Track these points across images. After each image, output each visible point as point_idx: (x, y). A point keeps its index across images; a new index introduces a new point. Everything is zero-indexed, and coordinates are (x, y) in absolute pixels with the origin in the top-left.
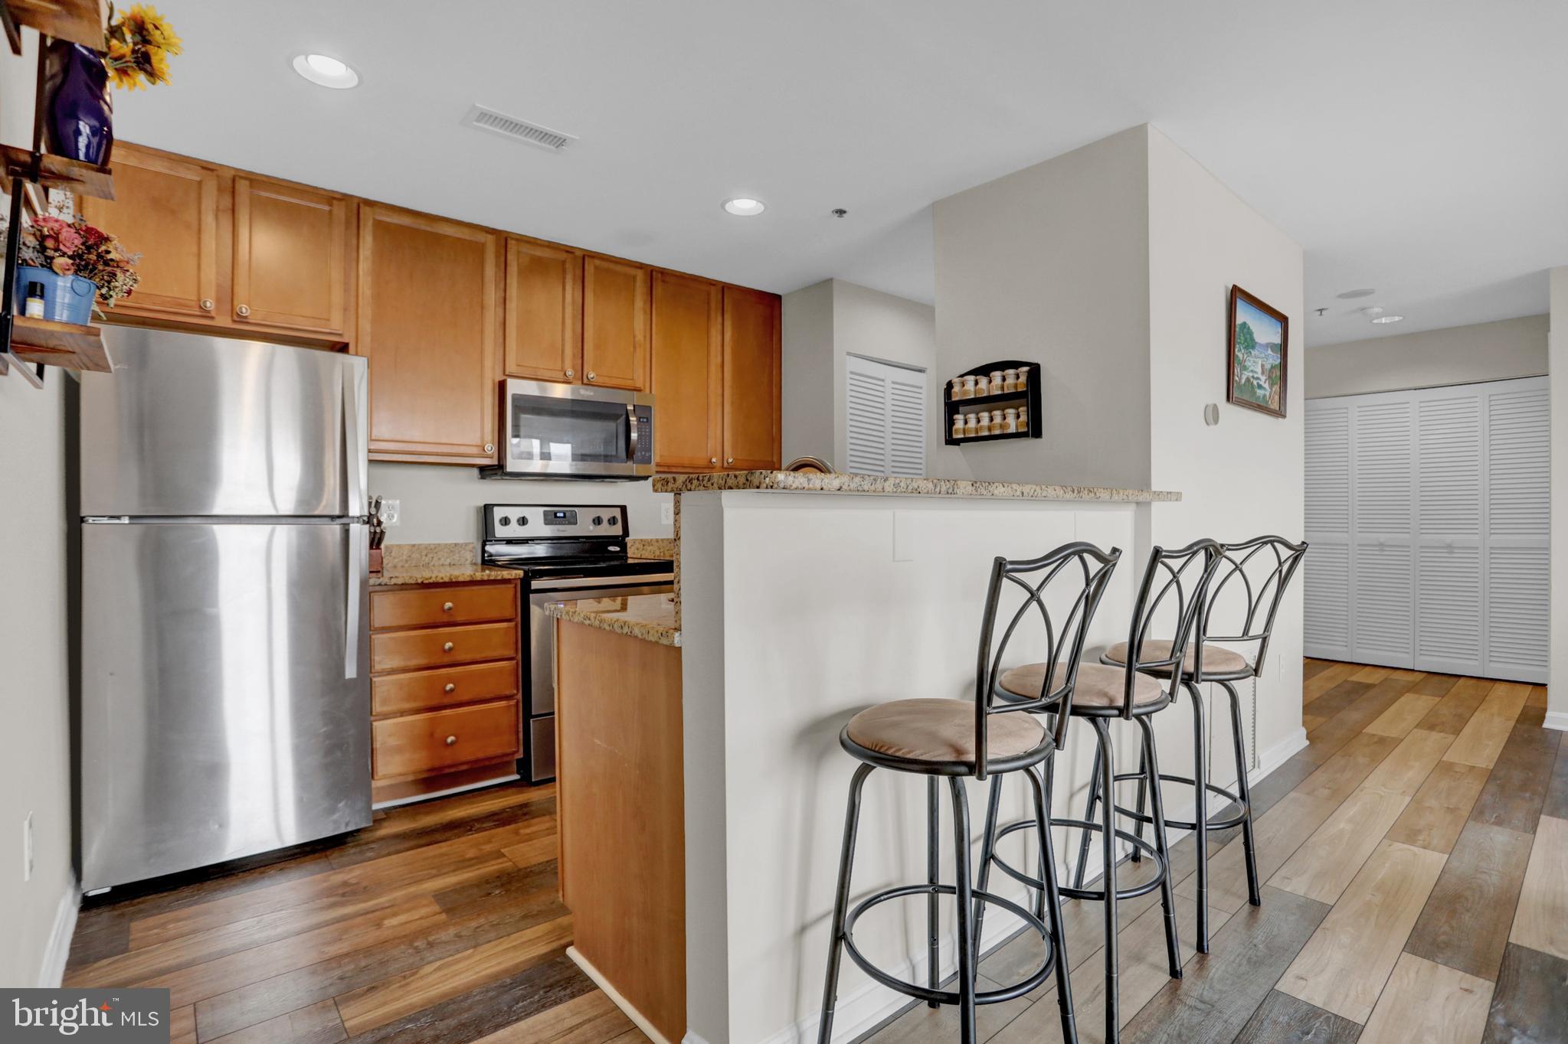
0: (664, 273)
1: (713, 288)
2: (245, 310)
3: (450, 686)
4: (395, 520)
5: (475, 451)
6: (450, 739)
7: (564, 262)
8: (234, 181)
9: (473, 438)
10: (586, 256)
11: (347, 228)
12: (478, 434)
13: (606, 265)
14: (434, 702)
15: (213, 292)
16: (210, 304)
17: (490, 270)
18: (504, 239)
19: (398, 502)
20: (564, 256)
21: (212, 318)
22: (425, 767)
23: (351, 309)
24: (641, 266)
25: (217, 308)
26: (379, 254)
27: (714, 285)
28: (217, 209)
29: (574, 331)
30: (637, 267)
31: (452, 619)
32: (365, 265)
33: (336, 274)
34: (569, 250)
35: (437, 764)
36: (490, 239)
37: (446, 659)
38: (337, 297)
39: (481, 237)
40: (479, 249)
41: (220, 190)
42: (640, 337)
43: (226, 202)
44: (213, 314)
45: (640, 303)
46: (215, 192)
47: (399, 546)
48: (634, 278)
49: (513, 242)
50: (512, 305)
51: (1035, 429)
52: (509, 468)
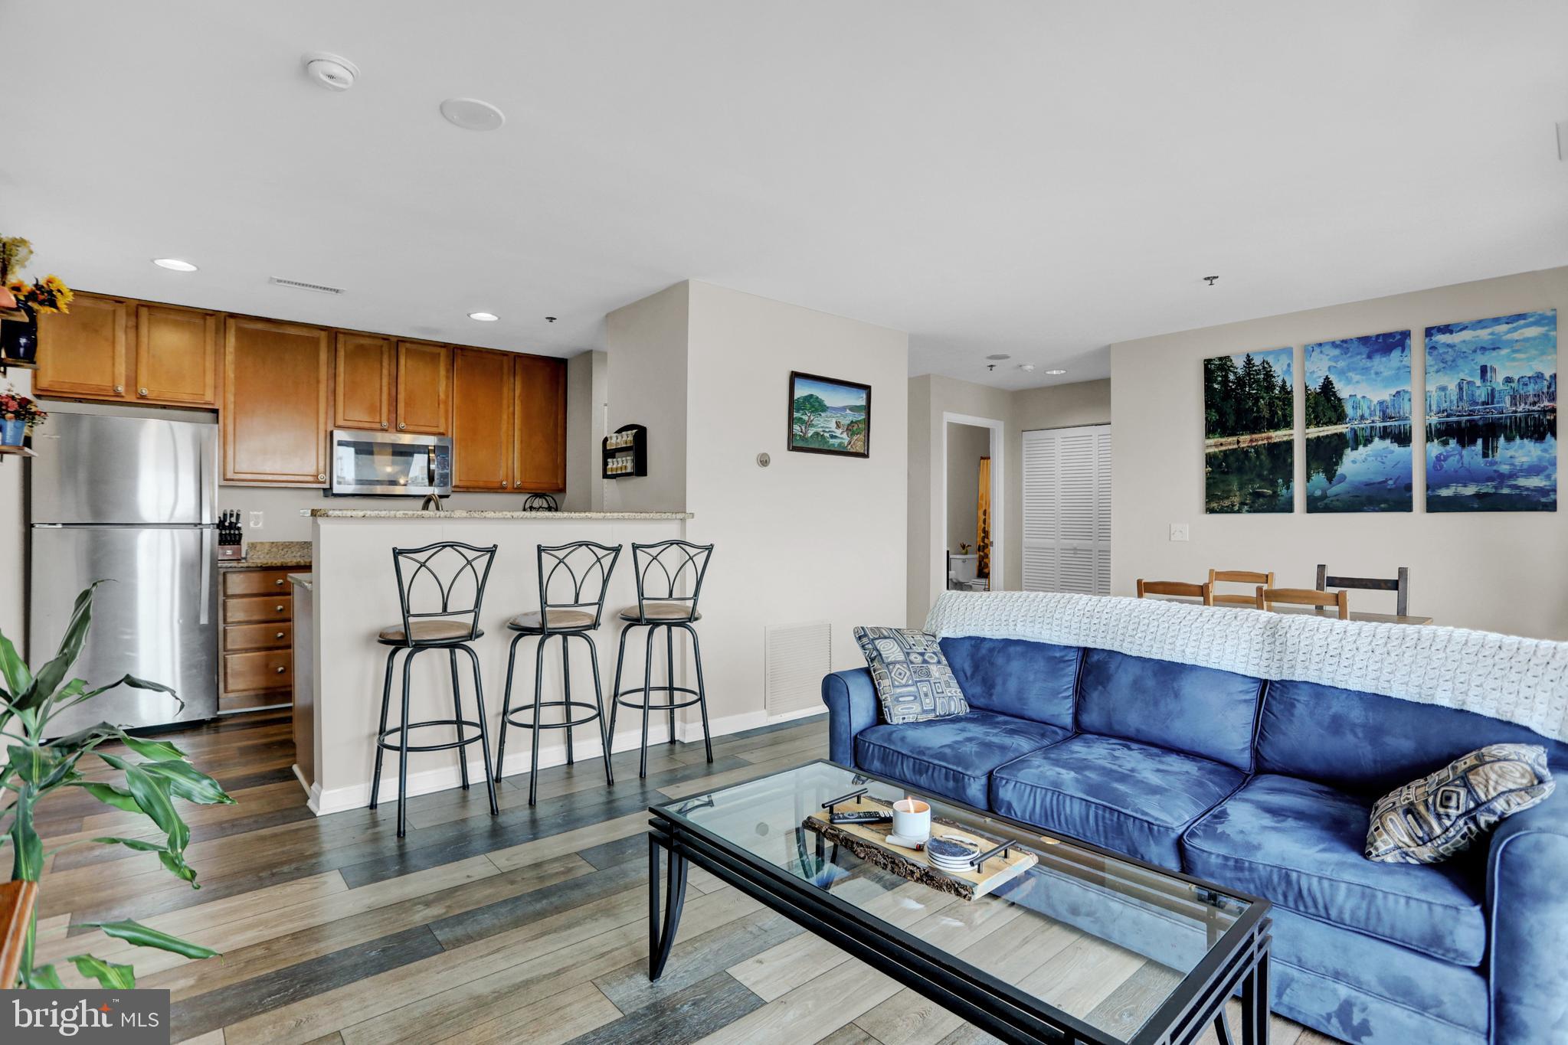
0: (463, 348)
1: (505, 357)
2: (145, 392)
3: (280, 634)
4: (260, 525)
5: (310, 479)
6: (280, 669)
7: (382, 346)
8: (137, 308)
9: (311, 469)
10: (401, 340)
11: (216, 333)
12: (315, 468)
13: (414, 347)
14: (271, 644)
15: (123, 381)
16: (121, 389)
17: (323, 356)
18: (334, 334)
19: (261, 513)
20: (381, 342)
21: (122, 397)
22: (261, 686)
23: (219, 386)
24: (445, 345)
25: (127, 391)
26: (240, 350)
27: (506, 355)
28: (126, 327)
29: (389, 394)
30: (441, 347)
31: (282, 591)
32: (230, 357)
33: (209, 364)
34: (386, 338)
35: (271, 685)
36: (323, 334)
37: (278, 617)
38: (210, 379)
39: (316, 333)
40: (315, 342)
41: (128, 314)
42: (442, 396)
43: (132, 323)
44: (123, 394)
45: (442, 372)
46: (124, 317)
47: (262, 543)
48: (439, 354)
49: (341, 335)
50: (341, 379)
51: (641, 469)
52: (335, 491)
